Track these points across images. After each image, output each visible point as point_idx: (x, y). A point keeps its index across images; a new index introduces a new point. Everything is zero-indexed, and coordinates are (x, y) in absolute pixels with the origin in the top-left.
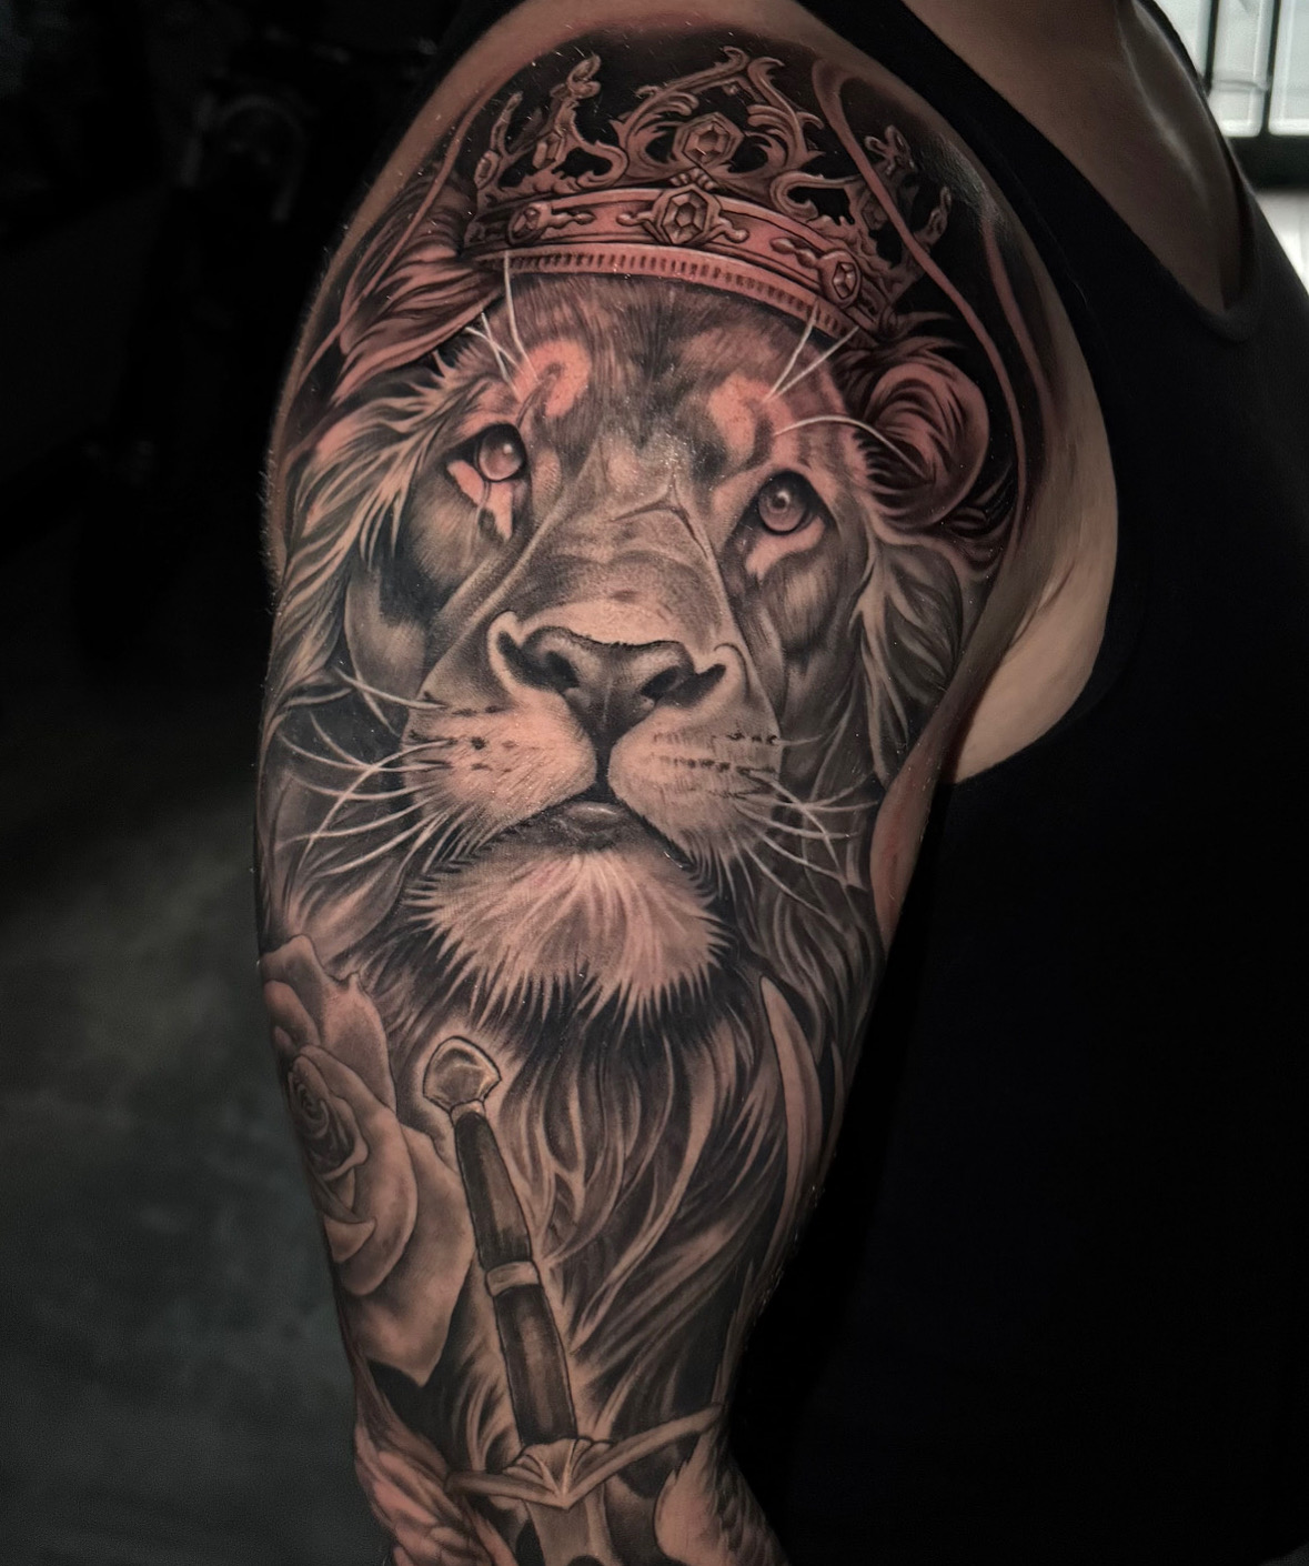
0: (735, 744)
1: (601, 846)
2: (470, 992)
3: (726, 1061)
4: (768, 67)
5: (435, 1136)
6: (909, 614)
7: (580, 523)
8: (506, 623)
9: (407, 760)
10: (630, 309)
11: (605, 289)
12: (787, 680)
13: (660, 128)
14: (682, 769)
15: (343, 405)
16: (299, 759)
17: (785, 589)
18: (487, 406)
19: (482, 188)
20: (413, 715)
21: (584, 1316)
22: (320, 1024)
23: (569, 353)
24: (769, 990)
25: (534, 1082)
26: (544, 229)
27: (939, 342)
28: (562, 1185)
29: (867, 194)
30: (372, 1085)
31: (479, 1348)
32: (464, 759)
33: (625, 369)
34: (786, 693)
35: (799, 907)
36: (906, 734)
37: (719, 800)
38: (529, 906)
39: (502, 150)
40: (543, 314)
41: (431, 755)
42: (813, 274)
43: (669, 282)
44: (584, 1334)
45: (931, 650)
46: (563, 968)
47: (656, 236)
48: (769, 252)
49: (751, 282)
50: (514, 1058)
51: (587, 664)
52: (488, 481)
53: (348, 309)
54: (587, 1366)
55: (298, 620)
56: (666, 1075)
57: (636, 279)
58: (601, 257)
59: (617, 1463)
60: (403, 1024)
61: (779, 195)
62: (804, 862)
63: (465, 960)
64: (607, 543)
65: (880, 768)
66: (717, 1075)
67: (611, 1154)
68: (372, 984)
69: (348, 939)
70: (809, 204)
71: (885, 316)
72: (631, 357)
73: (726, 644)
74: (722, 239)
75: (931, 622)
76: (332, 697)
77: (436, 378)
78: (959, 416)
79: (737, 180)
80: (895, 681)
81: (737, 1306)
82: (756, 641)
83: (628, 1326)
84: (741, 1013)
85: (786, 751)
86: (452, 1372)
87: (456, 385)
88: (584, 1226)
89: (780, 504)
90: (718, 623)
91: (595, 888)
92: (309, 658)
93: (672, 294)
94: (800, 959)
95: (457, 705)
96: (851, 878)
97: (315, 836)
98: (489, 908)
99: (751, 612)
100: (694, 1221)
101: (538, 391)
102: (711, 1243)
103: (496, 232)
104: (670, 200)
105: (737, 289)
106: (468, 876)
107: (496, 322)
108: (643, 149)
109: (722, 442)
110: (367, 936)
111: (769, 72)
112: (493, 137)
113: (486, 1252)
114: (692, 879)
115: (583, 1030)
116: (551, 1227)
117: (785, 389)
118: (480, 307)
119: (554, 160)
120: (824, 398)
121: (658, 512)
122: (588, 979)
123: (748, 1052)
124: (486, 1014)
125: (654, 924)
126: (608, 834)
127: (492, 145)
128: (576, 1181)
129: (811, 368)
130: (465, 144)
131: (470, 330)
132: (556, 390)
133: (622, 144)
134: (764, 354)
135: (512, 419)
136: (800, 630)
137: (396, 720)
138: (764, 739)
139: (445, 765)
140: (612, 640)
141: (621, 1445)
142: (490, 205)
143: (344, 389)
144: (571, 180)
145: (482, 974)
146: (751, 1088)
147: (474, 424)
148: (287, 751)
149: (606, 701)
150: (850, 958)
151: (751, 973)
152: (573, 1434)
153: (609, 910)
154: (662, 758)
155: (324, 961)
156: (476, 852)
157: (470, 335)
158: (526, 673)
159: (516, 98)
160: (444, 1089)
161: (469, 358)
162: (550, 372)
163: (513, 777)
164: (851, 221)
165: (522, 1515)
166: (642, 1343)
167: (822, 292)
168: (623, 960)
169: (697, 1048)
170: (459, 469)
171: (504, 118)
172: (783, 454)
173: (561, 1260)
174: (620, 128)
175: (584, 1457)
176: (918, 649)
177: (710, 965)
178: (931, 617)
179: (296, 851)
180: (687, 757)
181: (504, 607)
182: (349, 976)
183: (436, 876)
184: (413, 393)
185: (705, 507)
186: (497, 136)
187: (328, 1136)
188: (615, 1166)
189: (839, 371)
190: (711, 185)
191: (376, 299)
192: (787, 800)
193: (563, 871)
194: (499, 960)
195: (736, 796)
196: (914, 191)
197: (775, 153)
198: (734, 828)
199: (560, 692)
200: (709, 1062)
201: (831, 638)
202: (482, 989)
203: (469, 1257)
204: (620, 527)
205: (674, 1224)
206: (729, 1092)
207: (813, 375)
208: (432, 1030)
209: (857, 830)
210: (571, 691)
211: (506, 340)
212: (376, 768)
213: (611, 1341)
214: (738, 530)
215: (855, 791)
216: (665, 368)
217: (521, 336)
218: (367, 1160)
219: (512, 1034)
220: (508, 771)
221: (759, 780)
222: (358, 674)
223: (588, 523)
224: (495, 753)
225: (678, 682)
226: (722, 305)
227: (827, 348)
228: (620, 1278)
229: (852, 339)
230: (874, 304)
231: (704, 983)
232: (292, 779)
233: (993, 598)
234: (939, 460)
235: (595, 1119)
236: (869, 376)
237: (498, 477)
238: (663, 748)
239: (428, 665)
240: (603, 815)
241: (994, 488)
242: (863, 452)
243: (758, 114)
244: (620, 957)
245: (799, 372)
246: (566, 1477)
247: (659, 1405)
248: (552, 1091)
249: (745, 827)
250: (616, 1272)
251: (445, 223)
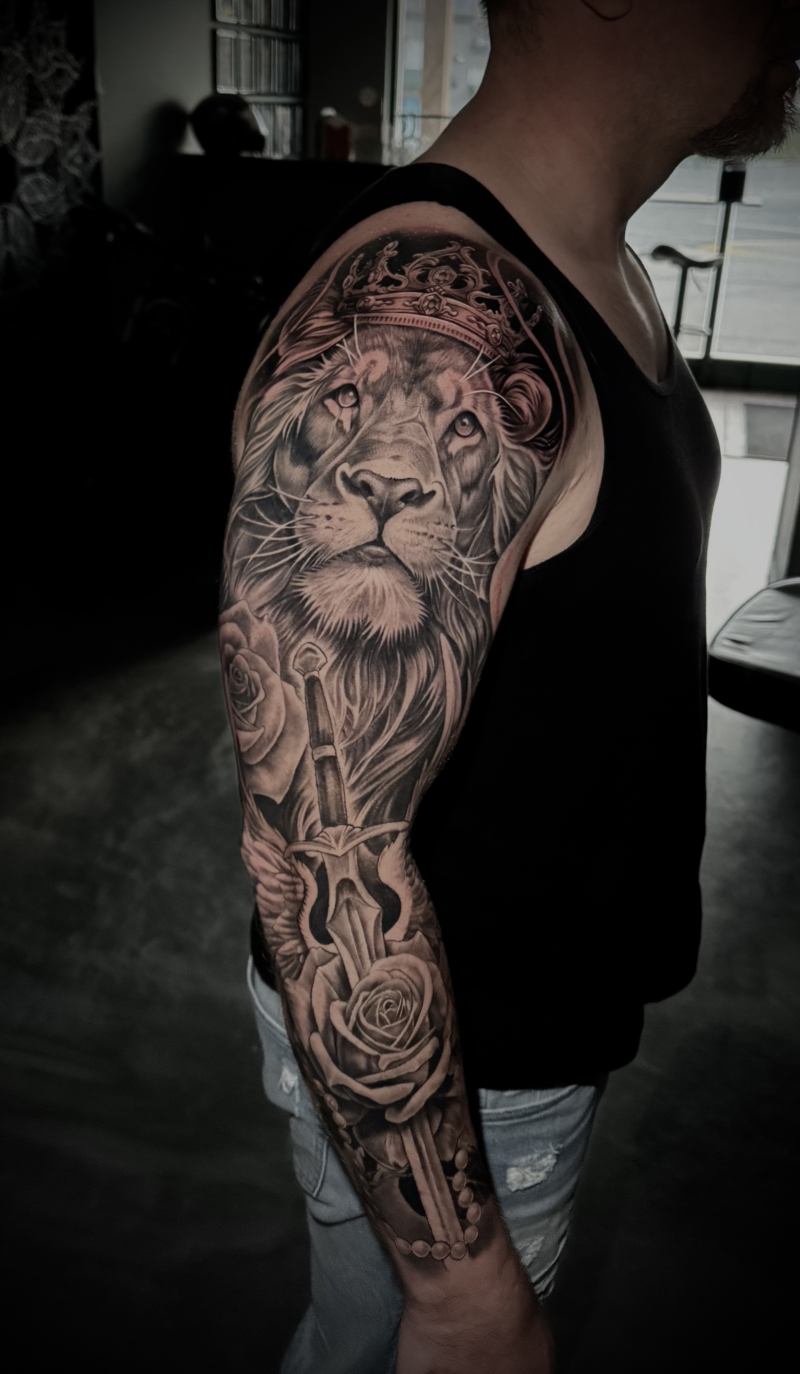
0: (437, 527)
1: (378, 565)
2: (317, 624)
3: (423, 666)
4: (468, 251)
5: (296, 686)
6: (514, 479)
7: (379, 426)
8: (345, 467)
9: (297, 523)
10: (407, 340)
11: (396, 331)
12: (461, 500)
13: (423, 270)
14: (414, 535)
15: (278, 376)
16: (249, 523)
17: (463, 460)
18: (343, 376)
19: (346, 289)
20: (301, 504)
21: (354, 771)
22: (248, 639)
23: (381, 357)
24: (443, 638)
25: (341, 665)
26: (371, 307)
27: (533, 367)
28: (349, 712)
29: (507, 303)
30: (269, 664)
31: (306, 784)
32: (321, 523)
33: (403, 364)
34: (460, 506)
35: (459, 604)
36: (509, 534)
37: (428, 551)
38: (345, 588)
39: (355, 275)
40: (369, 340)
41: (307, 522)
42: (483, 332)
43: (424, 330)
44: (353, 779)
45: (523, 498)
46: (357, 616)
47: (420, 312)
48: (466, 321)
49: (458, 333)
50: (334, 653)
51: (378, 487)
52: (341, 407)
53: (283, 337)
54: (354, 793)
55: (251, 467)
56: (397, 669)
57: (409, 328)
58: (396, 318)
59: (364, 838)
60: (286, 637)
61: (471, 300)
62: (462, 584)
63: (316, 610)
64: (390, 435)
65: (497, 547)
66: (419, 673)
67: (371, 700)
68: (274, 619)
69: (265, 600)
70: (483, 304)
71: (512, 353)
72: (406, 359)
73: (437, 482)
74: (446, 314)
75: (523, 485)
76: (265, 497)
77: (322, 365)
78: (540, 398)
79: (454, 292)
80: (506, 509)
81: (419, 778)
82: (450, 482)
83: (372, 778)
84: (431, 647)
85: (459, 533)
86: (293, 797)
87: (330, 368)
88: (357, 732)
89: (464, 424)
90: (434, 472)
91: (373, 583)
92: (256, 481)
93: (425, 335)
94: (457, 627)
95: (320, 501)
96: (481, 595)
97: (253, 556)
98: (327, 588)
99: (449, 469)
100: (404, 735)
101: (366, 371)
102: (411, 746)
103: (351, 307)
104: (426, 297)
105: (452, 335)
106: (320, 573)
107: (349, 342)
108: (415, 277)
109: (441, 396)
110: (274, 598)
111: (469, 252)
112: (351, 270)
113: (314, 741)
114: (414, 585)
115: (364, 644)
116: (343, 730)
117: (469, 377)
118: (343, 336)
119: (377, 280)
120: (485, 383)
121: (412, 423)
122: (368, 622)
123: (432, 665)
124: (323, 633)
125: (397, 602)
126: (380, 560)
127: (351, 272)
128: (355, 710)
129: (480, 370)
130: (338, 273)
131: (338, 345)
132: (373, 371)
133: (407, 274)
134: (461, 362)
135: (354, 382)
136: (468, 479)
137: (293, 506)
138: (450, 525)
139: (313, 526)
140: (389, 477)
141: (366, 830)
142: (349, 296)
143: (279, 371)
144: (384, 288)
145: (322, 616)
146: (432, 681)
147: (337, 384)
148: (243, 521)
149: (385, 503)
150: (478, 632)
151: (436, 630)
152: (345, 823)
153: (379, 593)
154: (406, 530)
155: (252, 611)
156: (324, 564)
157: (338, 347)
158: (351, 489)
159: (361, 255)
160: (302, 665)
161: (337, 357)
162: (371, 363)
163: (342, 533)
164: (500, 313)
165: (320, 860)
166: (378, 786)
167: (487, 340)
168: (382, 617)
169: (411, 660)
170: (329, 402)
171: (356, 263)
172: (467, 404)
173: (346, 745)
174: (407, 269)
175: (350, 834)
176: (517, 496)
177: (419, 624)
178: (523, 483)
179: (243, 564)
180: (416, 531)
181: (344, 460)
182: (264, 616)
183: (306, 573)
184: (311, 371)
185: (433, 422)
186: (353, 270)
187: (246, 692)
188: (372, 706)
189: (492, 373)
190: (443, 293)
191: (297, 333)
192: (457, 555)
193: (360, 574)
194: (330, 610)
195: (435, 550)
196: (526, 305)
197: (470, 283)
198: (434, 564)
199: (366, 498)
200: (415, 665)
201: (481, 485)
202: (322, 622)
203: (306, 743)
204: (396, 428)
205: (396, 735)
206: (423, 680)
207: (481, 373)
208: (299, 639)
209: (485, 573)
210: (370, 498)
211: (353, 349)
212: (283, 526)
213: (365, 784)
214: (446, 433)
215: (487, 555)
216: (420, 364)
217: (360, 348)
218: (264, 699)
219: (333, 643)
220: (340, 530)
221: (446, 544)
222: (278, 487)
223: (382, 426)
224: (335, 522)
225: (416, 496)
226: (445, 341)
227: (487, 363)
228: (371, 756)
229: (497, 360)
230: (507, 347)
231: (416, 631)
232: (244, 533)
233: (549, 480)
234: (530, 415)
235: (366, 683)
236: (504, 376)
237: (346, 406)
238: (407, 525)
239: (309, 483)
240: (379, 552)
241: (553, 431)
242: (499, 407)
243: (464, 268)
244: (381, 614)
245: (475, 371)
246: (341, 842)
247: (383, 815)
248: (348, 669)
249: (438, 565)
250: (369, 753)
251: (329, 303)
